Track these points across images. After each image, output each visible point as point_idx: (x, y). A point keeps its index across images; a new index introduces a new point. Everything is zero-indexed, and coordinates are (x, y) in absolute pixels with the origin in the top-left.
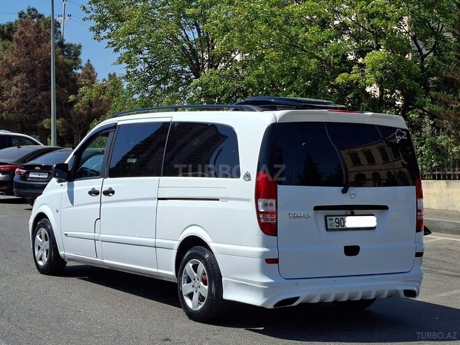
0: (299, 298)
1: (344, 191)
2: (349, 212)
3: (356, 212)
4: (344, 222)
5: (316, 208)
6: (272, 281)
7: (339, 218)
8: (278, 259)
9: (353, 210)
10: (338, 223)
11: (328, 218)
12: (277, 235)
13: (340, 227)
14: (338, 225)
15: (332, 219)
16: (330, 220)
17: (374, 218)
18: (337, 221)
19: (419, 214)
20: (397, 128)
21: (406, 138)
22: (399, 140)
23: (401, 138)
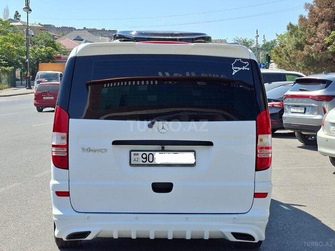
0: (89, 232)
1: (150, 126)
3: (167, 147)
4: (154, 158)
5: (115, 143)
6: (61, 213)
7: (148, 153)
8: (69, 192)
9: (164, 145)
10: (146, 158)
11: (132, 153)
12: (68, 169)
13: (147, 163)
14: (144, 160)
15: (138, 154)
16: (134, 154)
17: (192, 154)
18: (144, 156)
19: (260, 151)
20: (235, 59)
21: (248, 69)
22: (236, 71)
23: (240, 69)
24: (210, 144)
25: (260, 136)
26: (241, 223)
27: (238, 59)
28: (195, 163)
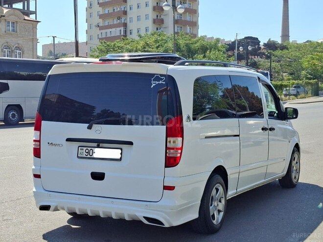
0: (50, 206)
1: (90, 128)
2: (95, 145)
3: (101, 145)
4: (93, 153)
5: (68, 140)
7: (89, 149)
8: (40, 175)
9: (100, 143)
10: (88, 153)
12: (40, 158)
13: (89, 156)
14: (87, 154)
15: (83, 149)
16: (81, 149)
17: (120, 151)
18: (87, 151)
19: (169, 151)
20: (155, 74)
21: (164, 83)
22: (154, 85)
23: (157, 82)
24: (131, 143)
25: (169, 139)
26: (152, 210)
27: (157, 74)
28: (121, 158)
